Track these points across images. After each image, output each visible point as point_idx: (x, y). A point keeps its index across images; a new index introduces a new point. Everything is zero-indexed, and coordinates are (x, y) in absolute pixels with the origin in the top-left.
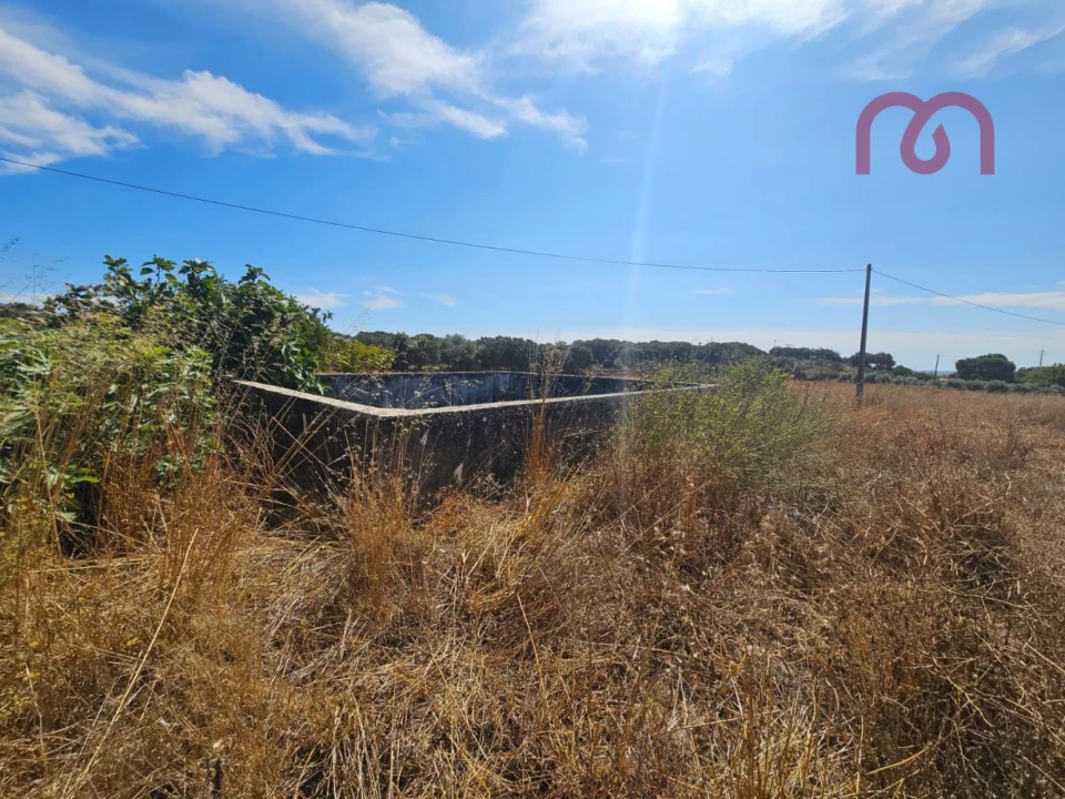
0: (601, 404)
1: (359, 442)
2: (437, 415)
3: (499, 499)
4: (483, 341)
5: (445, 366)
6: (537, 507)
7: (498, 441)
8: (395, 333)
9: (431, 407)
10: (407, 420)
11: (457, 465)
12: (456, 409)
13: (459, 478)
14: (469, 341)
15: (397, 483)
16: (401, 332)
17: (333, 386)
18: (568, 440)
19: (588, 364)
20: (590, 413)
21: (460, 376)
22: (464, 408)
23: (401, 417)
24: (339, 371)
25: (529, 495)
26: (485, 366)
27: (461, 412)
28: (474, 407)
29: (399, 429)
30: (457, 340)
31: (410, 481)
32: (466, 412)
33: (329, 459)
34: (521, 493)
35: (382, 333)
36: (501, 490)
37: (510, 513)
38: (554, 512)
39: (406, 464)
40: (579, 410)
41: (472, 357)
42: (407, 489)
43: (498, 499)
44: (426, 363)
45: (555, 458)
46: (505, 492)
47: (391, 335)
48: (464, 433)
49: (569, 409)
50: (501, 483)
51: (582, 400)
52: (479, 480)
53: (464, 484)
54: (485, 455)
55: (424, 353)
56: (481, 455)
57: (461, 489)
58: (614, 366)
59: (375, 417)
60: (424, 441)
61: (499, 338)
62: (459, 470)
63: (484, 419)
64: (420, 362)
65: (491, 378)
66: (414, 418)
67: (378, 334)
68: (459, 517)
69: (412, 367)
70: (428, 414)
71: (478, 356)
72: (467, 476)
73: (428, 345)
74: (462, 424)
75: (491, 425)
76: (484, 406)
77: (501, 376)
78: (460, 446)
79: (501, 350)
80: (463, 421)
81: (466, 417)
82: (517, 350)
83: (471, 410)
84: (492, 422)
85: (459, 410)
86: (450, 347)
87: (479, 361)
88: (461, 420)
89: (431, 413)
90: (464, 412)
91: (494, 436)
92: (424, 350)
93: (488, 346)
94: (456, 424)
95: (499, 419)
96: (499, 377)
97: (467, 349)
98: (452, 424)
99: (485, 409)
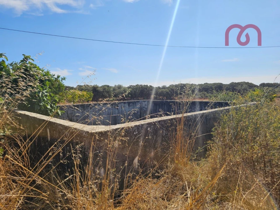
5: (115, 98)
7: (156, 140)
12: (133, 124)
16: (95, 84)
21: (125, 103)
22: (137, 123)
28: (142, 122)
30: (120, 87)
41: (127, 94)
44: (106, 97)
61: (137, 85)
62: (136, 160)
63: (149, 129)
65: (139, 104)
69: (101, 100)
70: (118, 129)
73: (107, 90)
74: (137, 133)
75: (152, 132)
76: (148, 121)
77: (143, 102)
78: (136, 146)
79: (139, 90)
80: (137, 131)
81: (139, 128)
82: (146, 90)
83: (142, 124)
84: (153, 130)
85: (135, 125)
86: (116, 90)
87: (130, 95)
88: (136, 130)
89: (120, 128)
90: (138, 125)
91: (154, 138)
92: (106, 92)
93: (133, 89)
94: (134, 133)
95: (156, 128)
96: (142, 103)
97: (124, 91)
98: (132, 133)
99: (149, 123)
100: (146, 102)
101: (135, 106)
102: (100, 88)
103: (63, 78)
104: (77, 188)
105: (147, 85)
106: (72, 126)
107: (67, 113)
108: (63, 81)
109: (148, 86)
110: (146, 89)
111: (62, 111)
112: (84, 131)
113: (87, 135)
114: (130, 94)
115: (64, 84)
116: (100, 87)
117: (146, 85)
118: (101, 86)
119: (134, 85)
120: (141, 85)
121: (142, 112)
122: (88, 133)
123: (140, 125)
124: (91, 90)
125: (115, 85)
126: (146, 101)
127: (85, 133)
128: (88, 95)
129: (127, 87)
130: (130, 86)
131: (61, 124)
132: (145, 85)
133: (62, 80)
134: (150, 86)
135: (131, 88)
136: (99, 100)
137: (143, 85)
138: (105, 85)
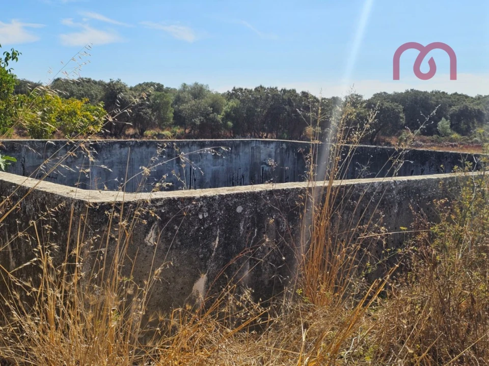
0: (418, 190)
1: (54, 239)
2: (170, 202)
3: (260, 329)
4: (234, 94)
5: (178, 130)
6: (317, 343)
7: (258, 240)
8: (107, 81)
9: (162, 189)
10: (126, 208)
11: (196, 277)
12: (198, 193)
13: (201, 296)
14: (217, 94)
15: (112, 300)
16: (115, 79)
17: (18, 158)
18: (365, 243)
19: (396, 129)
20: (400, 204)
21: (202, 145)
22: (210, 192)
23: (119, 204)
24: (24, 135)
25: (306, 326)
26: (237, 130)
27: (205, 198)
28: (224, 191)
29: (116, 221)
30: (198, 92)
31: (130, 297)
32: (213, 198)
33: (13, 263)
34: (293, 321)
35: (89, 81)
36: (264, 317)
37: (275, 352)
38: (345, 353)
39: (125, 272)
40: (383, 198)
41: (219, 117)
42: (125, 309)
43: (257, 329)
44: (152, 126)
45: (345, 270)
46: (270, 319)
47: (100, 83)
48: (209, 229)
49: (367, 196)
50: (265, 305)
51: (388, 183)
52: (231, 298)
53: (208, 304)
54: (239, 262)
55: (149, 111)
56: (233, 261)
57: (203, 312)
58: (438, 133)
59: (81, 203)
60: (151, 238)
61: (260, 89)
62: (200, 285)
63: (239, 209)
64: (142, 123)
65: (248, 150)
66: (135, 205)
67: (81, 83)
68: (200, 354)
69: (131, 131)
70: (158, 200)
71: (228, 116)
72: (212, 293)
73: (155, 99)
74: (206, 215)
75: (249, 218)
76: (239, 190)
77: (262, 146)
78: (202, 248)
79: (263, 107)
80: (208, 211)
81: (212, 205)
82: (287, 107)
83: (220, 196)
84: (250, 214)
85: (202, 195)
86: (187, 102)
87: (230, 123)
88: (205, 209)
89: (162, 199)
90: (210, 197)
91: (253, 234)
92: (149, 107)
93: (243, 101)
94: (197, 215)
95: (261, 210)
96: (259, 147)
97: (212, 106)
98: (193, 215)
99: (241, 194)
100: (273, 146)
101: (234, 156)
102: (129, 92)
103: (11, 53)
104: (49, 317)
105: (294, 91)
106: (41, 188)
107: (23, 165)
108: (10, 61)
109: (297, 95)
110: (289, 102)
111: (8, 158)
112: (73, 200)
113: (80, 210)
114: (232, 120)
115: (13, 72)
116: (131, 89)
117: (289, 91)
118: (133, 86)
119: (249, 88)
120: (272, 90)
121: (256, 176)
122: (81, 205)
123: (214, 196)
124: (99, 97)
125: (184, 86)
126: (272, 142)
127: (75, 205)
128: (88, 113)
129: (223, 95)
130: (234, 90)
131: (13, 182)
132: (288, 89)
133: (6, 60)
134: (303, 93)
135: (237, 97)
136: (127, 133)
137: (279, 89)
138: (147, 84)
